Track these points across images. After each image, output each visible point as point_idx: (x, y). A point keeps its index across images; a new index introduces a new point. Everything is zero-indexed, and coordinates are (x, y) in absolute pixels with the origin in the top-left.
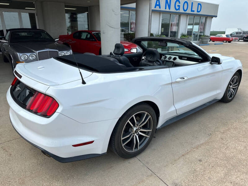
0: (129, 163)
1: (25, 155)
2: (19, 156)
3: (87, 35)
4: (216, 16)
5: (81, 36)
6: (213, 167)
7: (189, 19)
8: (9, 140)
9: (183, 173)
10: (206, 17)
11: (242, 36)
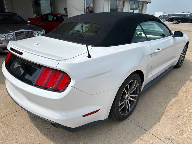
0: (123, 124)
1: (27, 128)
2: (22, 129)
3: (53, 18)
4: (150, 2)
5: (48, 18)
6: (190, 120)
7: (131, 5)
8: (6, 114)
9: (170, 128)
10: (143, 3)
11: (167, 18)
